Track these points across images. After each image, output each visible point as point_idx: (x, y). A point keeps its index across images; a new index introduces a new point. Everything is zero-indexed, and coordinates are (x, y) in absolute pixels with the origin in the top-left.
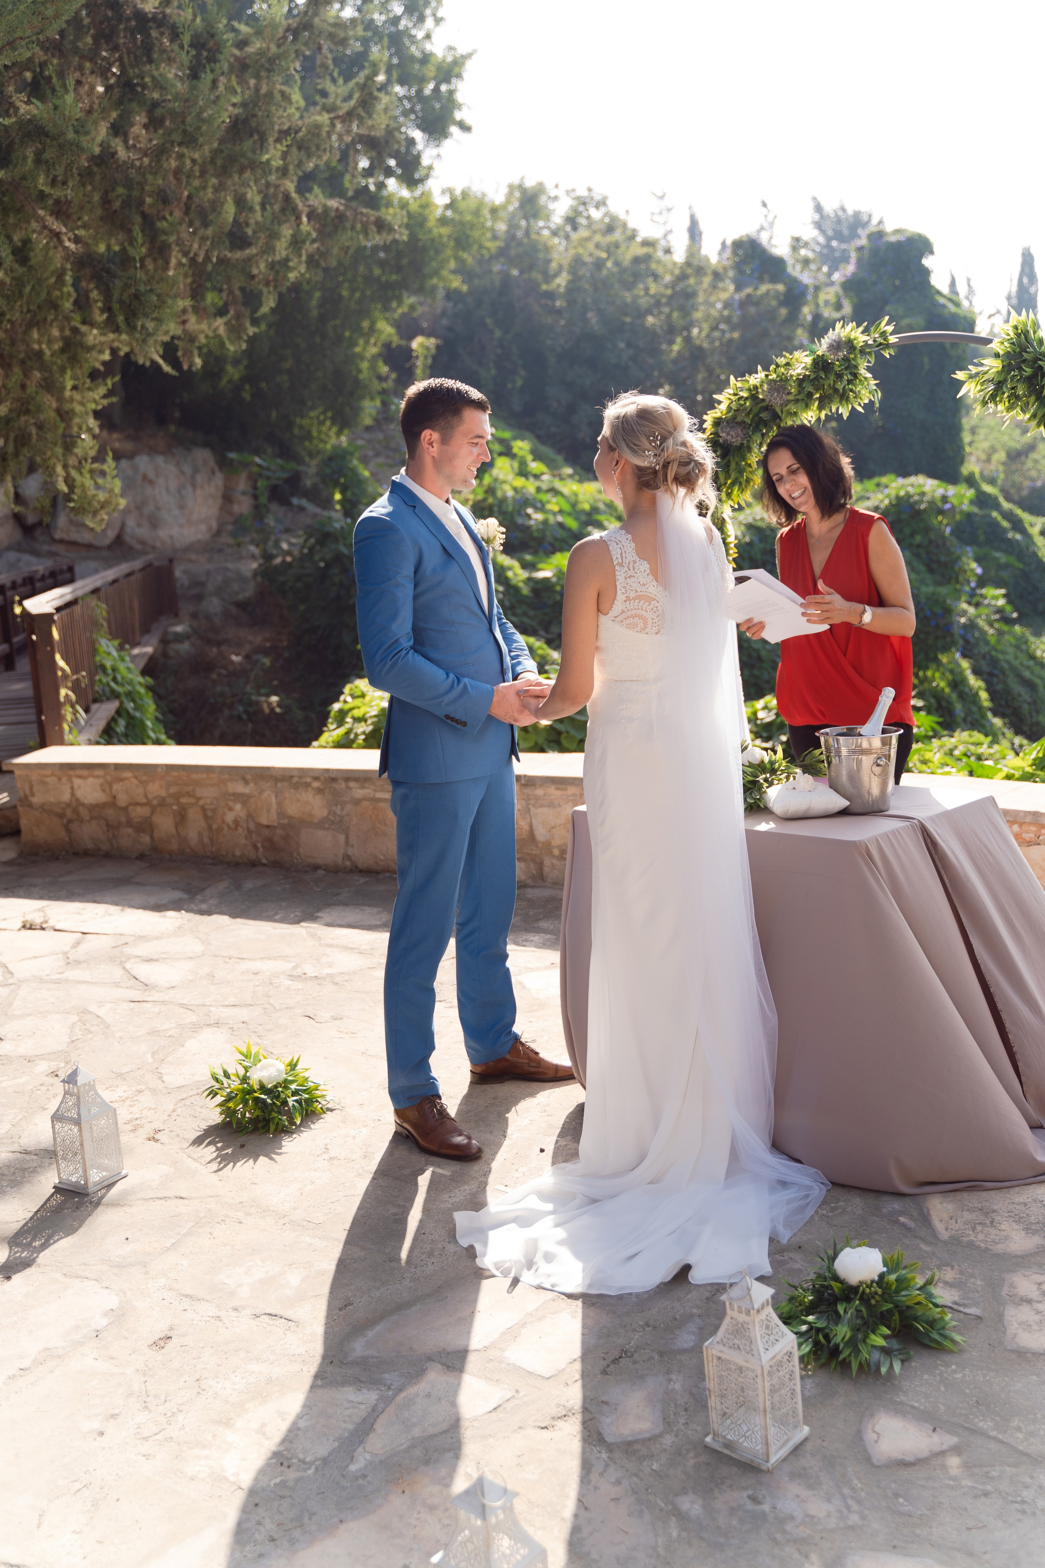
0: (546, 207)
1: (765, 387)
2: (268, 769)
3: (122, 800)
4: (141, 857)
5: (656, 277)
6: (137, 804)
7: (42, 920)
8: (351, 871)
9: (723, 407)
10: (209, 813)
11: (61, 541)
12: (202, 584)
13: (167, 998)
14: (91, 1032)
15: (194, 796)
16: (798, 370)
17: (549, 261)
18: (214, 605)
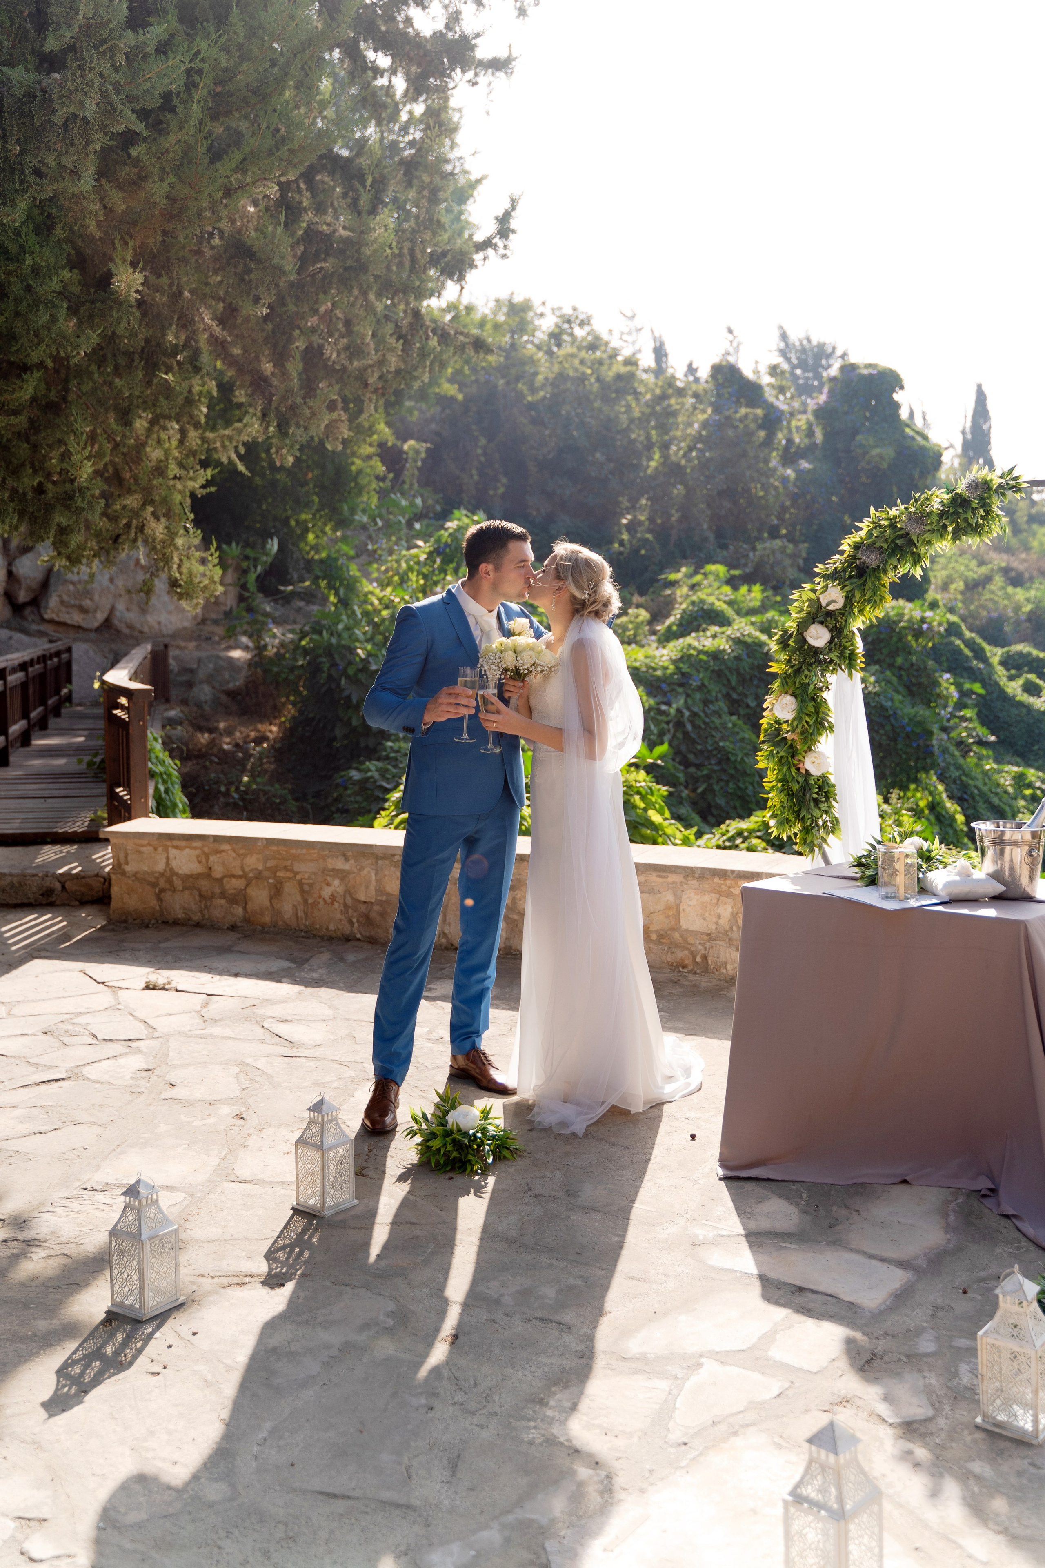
0: (532, 322)
1: (904, 517)
2: (371, 846)
3: (218, 871)
4: (233, 928)
5: (636, 394)
6: (234, 876)
7: (166, 981)
8: (447, 949)
9: (863, 533)
10: (306, 888)
11: (51, 621)
12: (191, 671)
13: (317, 1054)
14: (257, 1082)
15: (292, 871)
16: (936, 506)
17: (536, 374)
18: (204, 692)
